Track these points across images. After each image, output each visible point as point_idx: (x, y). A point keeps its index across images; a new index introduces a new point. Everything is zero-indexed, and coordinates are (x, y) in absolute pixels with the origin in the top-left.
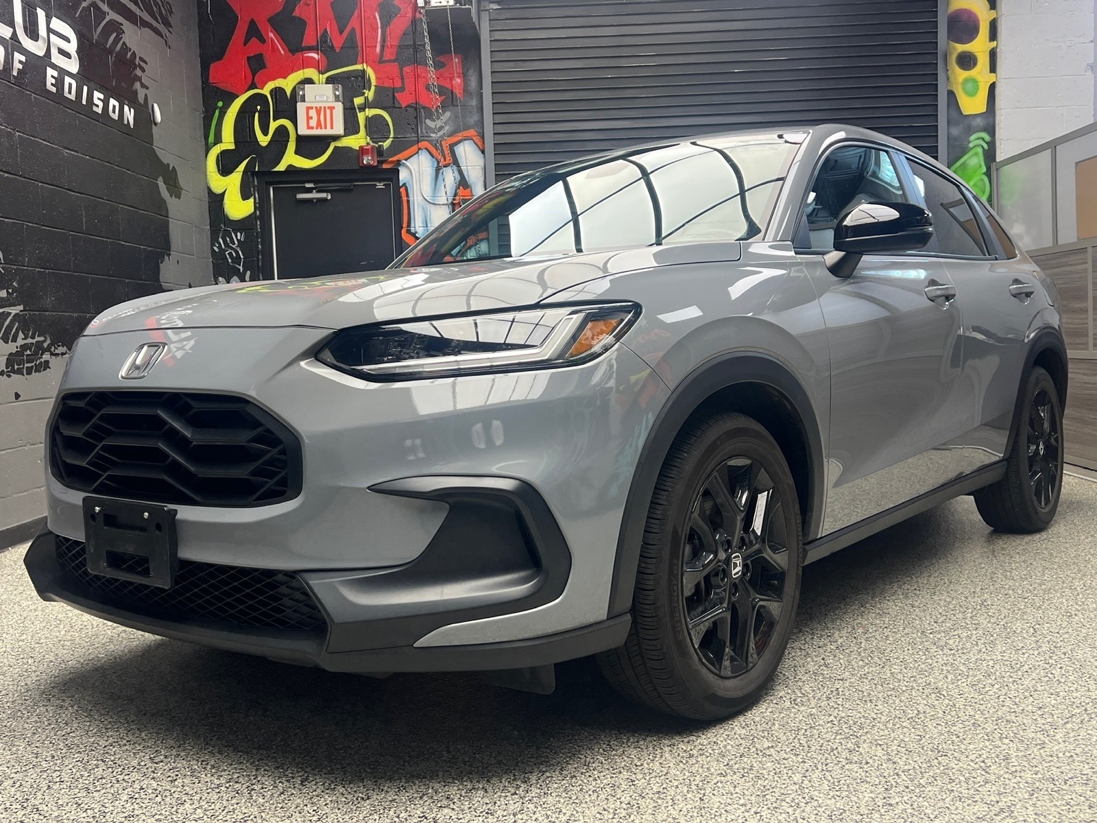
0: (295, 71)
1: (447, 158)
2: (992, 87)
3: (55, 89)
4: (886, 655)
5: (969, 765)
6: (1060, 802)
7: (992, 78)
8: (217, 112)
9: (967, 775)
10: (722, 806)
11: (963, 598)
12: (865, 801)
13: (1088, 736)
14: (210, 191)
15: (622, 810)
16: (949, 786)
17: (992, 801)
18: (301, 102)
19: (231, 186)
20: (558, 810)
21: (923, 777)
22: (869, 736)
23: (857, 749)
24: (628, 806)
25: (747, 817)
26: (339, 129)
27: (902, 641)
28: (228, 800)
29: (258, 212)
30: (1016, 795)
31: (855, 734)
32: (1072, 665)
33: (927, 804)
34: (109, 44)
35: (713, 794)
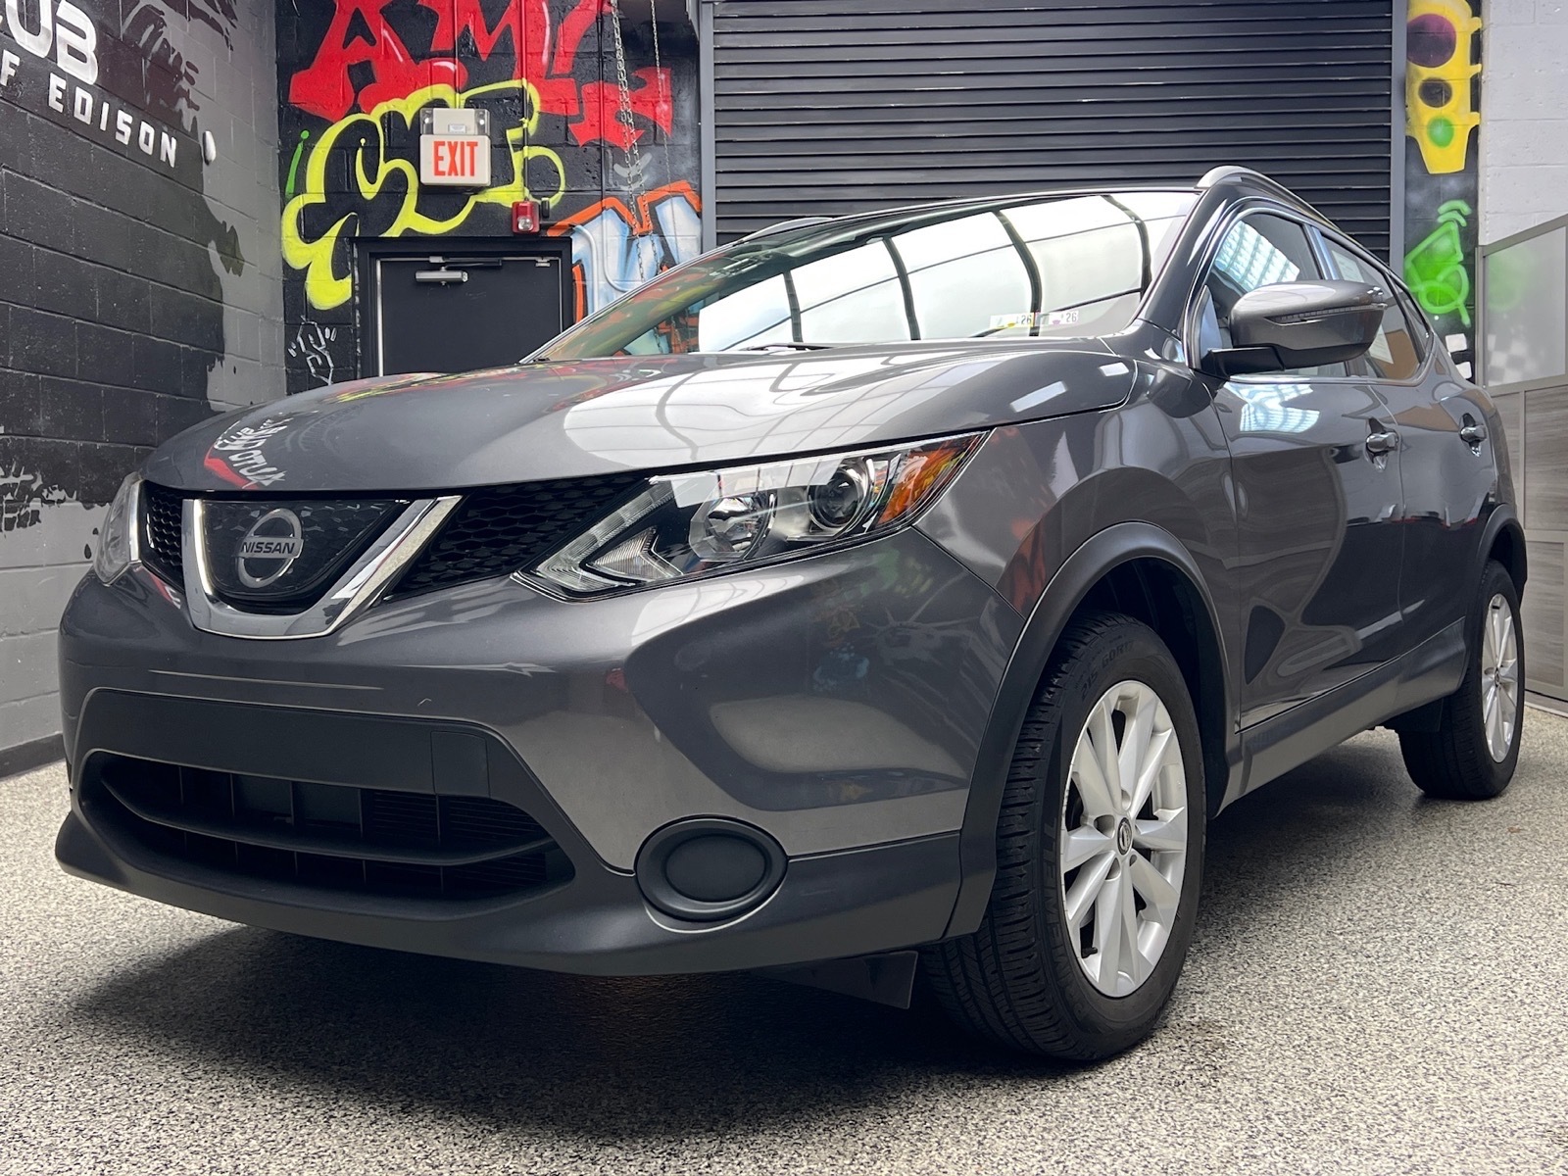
0: (420, 88)
1: (645, 224)
2: (1474, 133)
3: (61, 106)
4: (1270, 961)
5: (1375, 1108)
6: (1501, 1158)
7: (1474, 119)
8: (300, 147)
9: (1370, 1121)
10: (1010, 1152)
11: (1395, 888)
12: (1217, 1151)
13: (1554, 1075)
14: (286, 266)
15: (865, 1155)
16: (1342, 1135)
17: (1402, 1155)
18: (427, 133)
19: (316, 257)
20: (773, 1152)
21: (1305, 1123)
22: (1233, 1068)
23: (1214, 1084)
24: (875, 1149)
25: (1045, 1168)
26: (483, 176)
27: (1296, 944)
28: (295, 1130)
29: (357, 299)
30: (1438, 1149)
31: (1214, 1064)
32: (1545, 981)
33: (1307, 1157)
34: (142, 42)
35: (998, 1137)
